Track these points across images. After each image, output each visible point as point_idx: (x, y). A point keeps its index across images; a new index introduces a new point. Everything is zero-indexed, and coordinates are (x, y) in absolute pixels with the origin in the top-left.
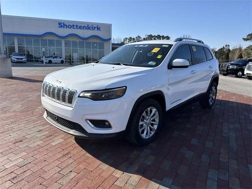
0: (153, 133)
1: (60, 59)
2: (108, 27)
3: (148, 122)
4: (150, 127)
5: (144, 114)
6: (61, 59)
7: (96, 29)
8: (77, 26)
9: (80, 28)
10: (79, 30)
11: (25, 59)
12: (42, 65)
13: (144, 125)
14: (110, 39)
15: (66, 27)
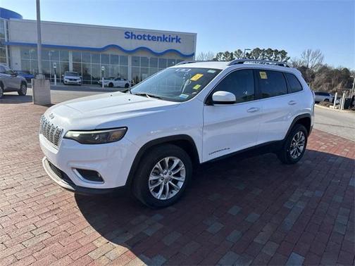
0: (175, 192)
1: (124, 82)
2: (192, 38)
3: (165, 176)
4: (169, 184)
5: (158, 165)
6: (126, 82)
7: (174, 41)
8: (149, 36)
9: (154, 38)
10: (152, 41)
11: (80, 81)
12: (100, 88)
13: (160, 180)
14: (193, 54)
15: (135, 38)
